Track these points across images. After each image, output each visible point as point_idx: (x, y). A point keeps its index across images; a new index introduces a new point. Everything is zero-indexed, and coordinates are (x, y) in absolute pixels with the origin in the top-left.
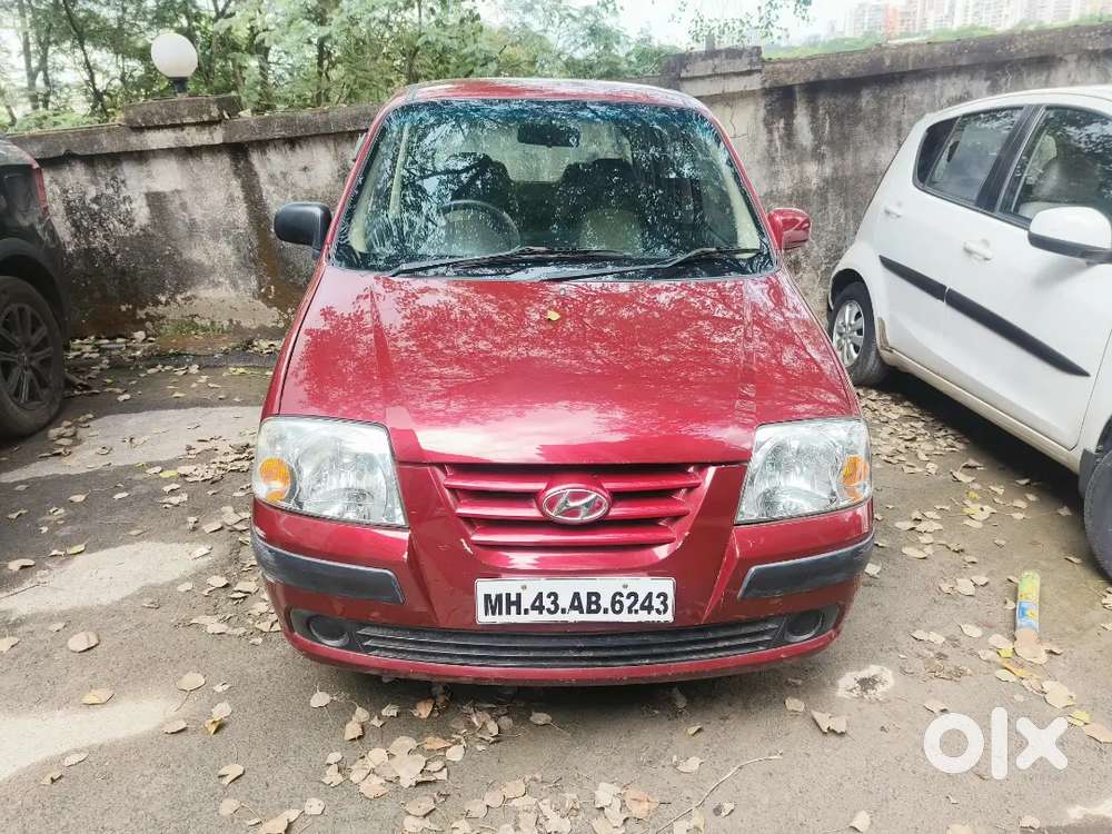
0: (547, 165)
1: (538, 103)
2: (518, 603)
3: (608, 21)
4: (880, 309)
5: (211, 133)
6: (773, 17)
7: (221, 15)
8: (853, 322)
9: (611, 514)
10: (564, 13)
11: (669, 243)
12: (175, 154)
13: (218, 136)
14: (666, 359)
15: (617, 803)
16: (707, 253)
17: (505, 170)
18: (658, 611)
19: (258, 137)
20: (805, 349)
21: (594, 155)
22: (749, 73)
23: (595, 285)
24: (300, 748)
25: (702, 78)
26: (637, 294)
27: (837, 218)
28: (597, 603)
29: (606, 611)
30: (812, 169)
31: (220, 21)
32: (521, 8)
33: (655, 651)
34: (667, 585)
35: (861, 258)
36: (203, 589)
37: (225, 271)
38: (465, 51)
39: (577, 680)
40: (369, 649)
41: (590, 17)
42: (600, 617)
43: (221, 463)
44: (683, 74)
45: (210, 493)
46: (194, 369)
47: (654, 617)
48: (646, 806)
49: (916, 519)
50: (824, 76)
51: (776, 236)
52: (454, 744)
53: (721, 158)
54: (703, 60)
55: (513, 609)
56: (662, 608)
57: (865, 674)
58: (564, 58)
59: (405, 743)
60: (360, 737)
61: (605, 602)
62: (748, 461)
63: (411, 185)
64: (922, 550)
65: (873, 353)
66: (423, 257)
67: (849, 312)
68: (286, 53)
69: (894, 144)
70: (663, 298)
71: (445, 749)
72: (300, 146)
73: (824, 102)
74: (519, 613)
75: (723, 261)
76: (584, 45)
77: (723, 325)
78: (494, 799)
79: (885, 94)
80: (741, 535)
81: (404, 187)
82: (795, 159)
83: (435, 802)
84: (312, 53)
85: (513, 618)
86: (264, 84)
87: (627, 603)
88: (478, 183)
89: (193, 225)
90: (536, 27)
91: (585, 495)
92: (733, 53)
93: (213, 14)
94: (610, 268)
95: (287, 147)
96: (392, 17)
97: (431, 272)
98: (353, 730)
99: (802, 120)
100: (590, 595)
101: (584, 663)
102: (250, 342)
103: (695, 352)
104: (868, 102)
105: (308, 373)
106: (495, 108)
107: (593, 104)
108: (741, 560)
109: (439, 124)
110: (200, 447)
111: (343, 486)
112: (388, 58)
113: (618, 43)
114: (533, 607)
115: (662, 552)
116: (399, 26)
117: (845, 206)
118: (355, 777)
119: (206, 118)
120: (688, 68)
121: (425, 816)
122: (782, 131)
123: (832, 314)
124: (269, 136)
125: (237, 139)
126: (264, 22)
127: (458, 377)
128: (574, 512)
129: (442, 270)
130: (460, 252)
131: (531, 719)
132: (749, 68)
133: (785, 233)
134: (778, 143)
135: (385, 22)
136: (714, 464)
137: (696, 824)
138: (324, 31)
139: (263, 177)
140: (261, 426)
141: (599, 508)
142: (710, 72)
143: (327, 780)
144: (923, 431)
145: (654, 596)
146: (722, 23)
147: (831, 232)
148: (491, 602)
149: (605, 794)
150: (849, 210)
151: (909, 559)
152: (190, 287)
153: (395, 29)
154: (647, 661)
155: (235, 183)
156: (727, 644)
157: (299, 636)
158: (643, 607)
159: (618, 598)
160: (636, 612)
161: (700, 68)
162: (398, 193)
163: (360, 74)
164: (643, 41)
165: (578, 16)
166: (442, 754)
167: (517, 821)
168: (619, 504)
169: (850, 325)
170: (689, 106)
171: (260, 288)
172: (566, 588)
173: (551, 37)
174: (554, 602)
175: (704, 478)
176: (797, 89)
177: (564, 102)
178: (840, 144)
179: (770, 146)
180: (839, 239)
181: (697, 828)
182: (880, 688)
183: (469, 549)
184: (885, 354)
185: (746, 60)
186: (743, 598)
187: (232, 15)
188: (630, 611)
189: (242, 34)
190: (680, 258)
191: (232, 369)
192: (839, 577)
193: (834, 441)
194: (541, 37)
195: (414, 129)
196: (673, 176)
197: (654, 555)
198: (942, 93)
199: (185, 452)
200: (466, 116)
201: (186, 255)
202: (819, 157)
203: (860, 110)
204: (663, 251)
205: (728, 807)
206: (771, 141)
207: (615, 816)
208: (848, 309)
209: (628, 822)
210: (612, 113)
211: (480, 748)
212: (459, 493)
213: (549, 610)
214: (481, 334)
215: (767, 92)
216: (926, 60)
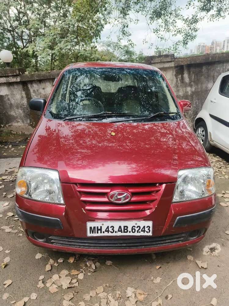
0: (112, 87)
1: (111, 69)
2: (101, 230)
3: (131, 49)
4: (210, 129)
5: (16, 78)
6: (177, 47)
7: (24, 47)
8: (201, 133)
9: (132, 199)
10: (119, 47)
11: (148, 110)
12: (7, 85)
13: (18, 80)
14: (147, 146)
15: (134, 295)
16: (161, 114)
17: (101, 89)
18: (147, 232)
19: (30, 80)
20: (190, 142)
21: (127, 85)
22: (171, 62)
23: (127, 124)
24: (31, 274)
25: (157, 63)
26: (139, 126)
27: (196, 103)
28: (127, 229)
29: (130, 232)
30: (189, 89)
31: (24, 49)
32: (107, 45)
33: (146, 244)
34: (150, 223)
35: (204, 114)
36: (5, 217)
37: (21, 118)
38: (91, 57)
39: (121, 253)
40: (53, 243)
41: (126, 48)
42: (128, 234)
43: (15, 175)
44: (152, 62)
45: (11, 185)
46: (10, 146)
47: (146, 234)
48: (143, 296)
49: (223, 193)
50: (192, 63)
51: (182, 109)
52: (81, 272)
53: (164, 85)
54: (158, 58)
55: (99, 231)
56: (148, 231)
57: (211, 246)
58: (119, 59)
59: (65, 272)
60: (50, 270)
61: (130, 229)
62: (176, 182)
63: (72, 93)
64: (226, 203)
65: (207, 142)
66: (75, 115)
67: (200, 130)
68: (43, 58)
69: (212, 82)
70: (146, 127)
71: (78, 274)
72: (42, 83)
73: (192, 70)
74: (101, 232)
75: (165, 116)
76: (124, 56)
77: (164, 135)
78: (92, 293)
79: (209, 68)
80: (174, 206)
81: (70, 94)
82: (184, 86)
83: (74, 294)
84: (50, 58)
85: (99, 234)
86: (36, 66)
87: (137, 229)
88: (93, 93)
89: (11, 104)
90: (111, 51)
91: (123, 194)
92: (167, 56)
93: (22, 47)
94: (131, 118)
95: (39, 82)
96: (72, 48)
97: (78, 119)
98: (48, 267)
99: (186, 75)
100: (124, 227)
101: (123, 248)
102: (27, 138)
103: (156, 144)
104: (205, 70)
105: (38, 150)
106: (98, 70)
107: (126, 69)
108: (174, 215)
109: (81, 75)
110: (9, 170)
111: (46, 189)
112: (70, 59)
113: (134, 55)
114: (106, 231)
115: (148, 212)
116: (74, 50)
117: (198, 99)
118: (48, 285)
119: (15, 74)
120: (153, 60)
121: (70, 300)
122: (180, 78)
123: (195, 130)
124: (33, 79)
125: (24, 80)
126: (36, 49)
127: (86, 153)
128: (120, 199)
129: (81, 119)
130: (87, 113)
131: (106, 263)
132: (171, 60)
133: (184, 107)
134: (179, 82)
135: (70, 49)
136: (165, 183)
137: (160, 302)
138: (53, 52)
139: (31, 91)
140: (19, 169)
141: (128, 198)
142: (159, 61)
143: (38, 286)
144: (223, 165)
145: (146, 227)
146: (163, 49)
147: (195, 107)
148: (92, 230)
149: (130, 291)
150: (200, 101)
151: (222, 206)
152: (10, 122)
153: (73, 51)
154: (143, 247)
155: (23, 93)
156: (169, 241)
157: (31, 238)
158: (142, 231)
159: (134, 228)
160: (140, 232)
161: (157, 60)
162: (69, 96)
163: (63, 63)
164: (141, 54)
165: (123, 48)
166: (77, 276)
167: (100, 302)
168: (134, 196)
169: (201, 134)
170: (155, 70)
171: (30, 122)
172: (117, 225)
173: (115, 53)
174: (113, 229)
175: (162, 187)
176: (184, 66)
177: (118, 69)
178: (197, 82)
179: (177, 82)
180: (197, 109)
181: (160, 304)
182: (217, 251)
183: (85, 212)
184: (211, 142)
185: (170, 58)
186: (175, 227)
187: (28, 47)
188: (138, 232)
189: (31, 53)
190: (152, 115)
191: (21, 146)
192: (206, 220)
193: (202, 174)
194: (113, 54)
195: (73, 77)
196: (149, 91)
197: (146, 213)
198: (226, 67)
199: (5, 172)
200: (89, 73)
201: (9, 113)
202: (191, 86)
203: (203, 72)
204: (147, 113)
205: (170, 296)
206: (177, 81)
207: (133, 300)
208: (200, 129)
209: (137, 303)
210: (132, 72)
211: (89, 274)
212: (82, 193)
213: (111, 232)
214: (94, 138)
215: (176, 67)
216: (221, 58)
